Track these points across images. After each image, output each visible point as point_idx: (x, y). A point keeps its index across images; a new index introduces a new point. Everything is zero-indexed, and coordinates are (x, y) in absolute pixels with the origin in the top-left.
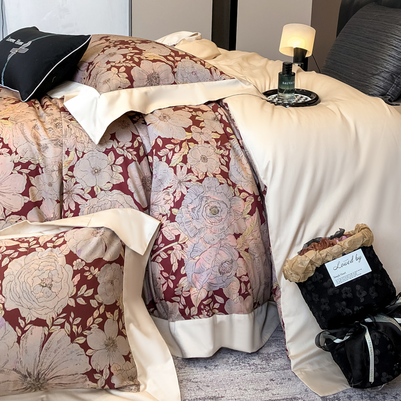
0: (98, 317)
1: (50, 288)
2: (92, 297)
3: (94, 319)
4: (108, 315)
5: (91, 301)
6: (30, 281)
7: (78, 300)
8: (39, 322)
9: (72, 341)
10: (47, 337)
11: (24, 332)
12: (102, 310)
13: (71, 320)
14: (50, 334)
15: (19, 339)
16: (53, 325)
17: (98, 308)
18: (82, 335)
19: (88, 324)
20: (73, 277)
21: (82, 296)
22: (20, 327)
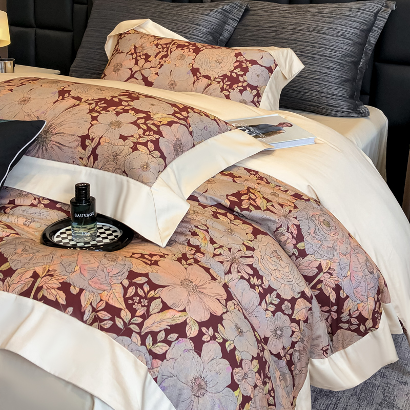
0: (241, 86)
1: (220, 64)
2: (242, 76)
3: (238, 86)
4: (248, 89)
5: (240, 77)
6: (211, 59)
7: (232, 74)
8: (208, 77)
9: (221, 92)
10: (209, 85)
11: (198, 79)
12: (245, 84)
13: (225, 81)
14: (211, 84)
15: (194, 82)
16: (214, 80)
17: (243, 82)
18: (228, 90)
19: (233, 87)
20: (235, 63)
21: (236, 73)
22: (197, 77)
